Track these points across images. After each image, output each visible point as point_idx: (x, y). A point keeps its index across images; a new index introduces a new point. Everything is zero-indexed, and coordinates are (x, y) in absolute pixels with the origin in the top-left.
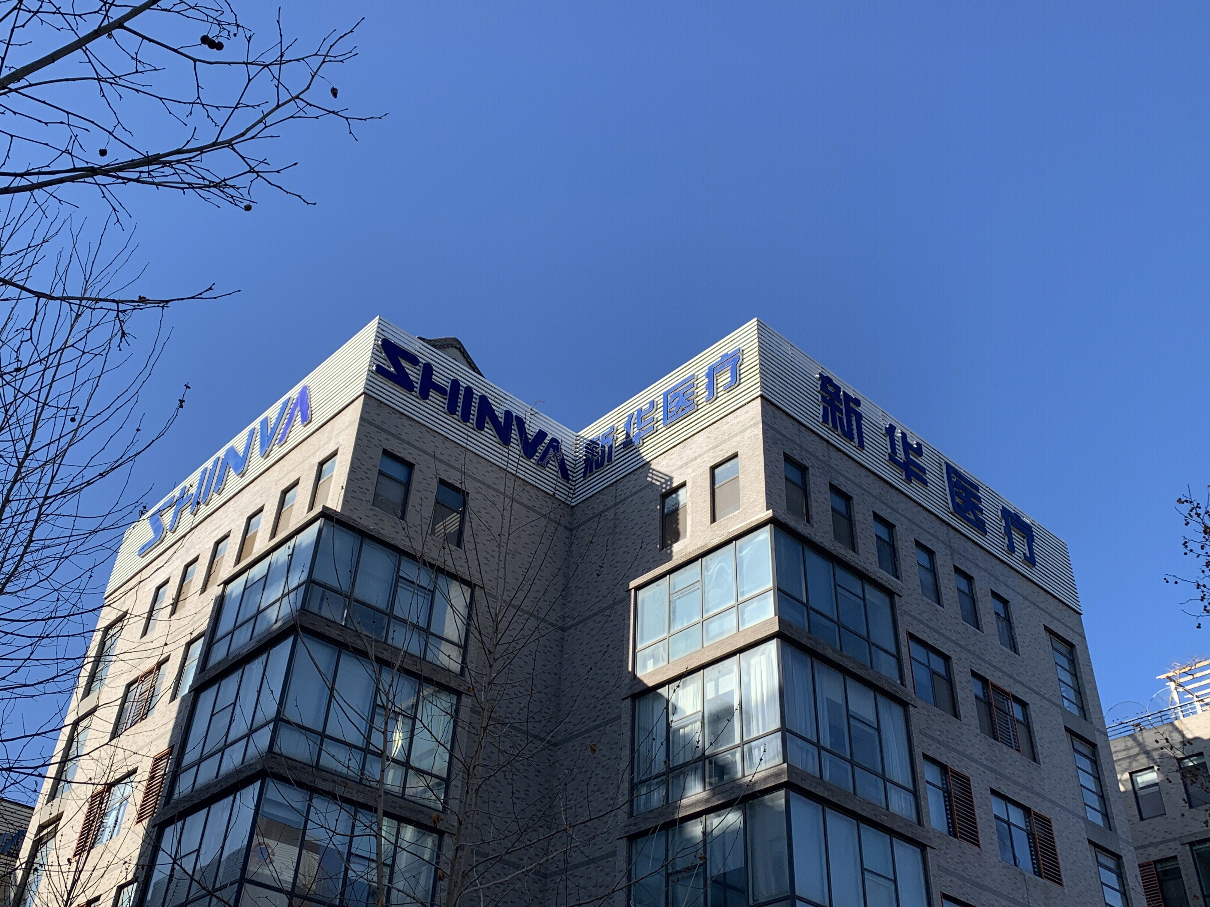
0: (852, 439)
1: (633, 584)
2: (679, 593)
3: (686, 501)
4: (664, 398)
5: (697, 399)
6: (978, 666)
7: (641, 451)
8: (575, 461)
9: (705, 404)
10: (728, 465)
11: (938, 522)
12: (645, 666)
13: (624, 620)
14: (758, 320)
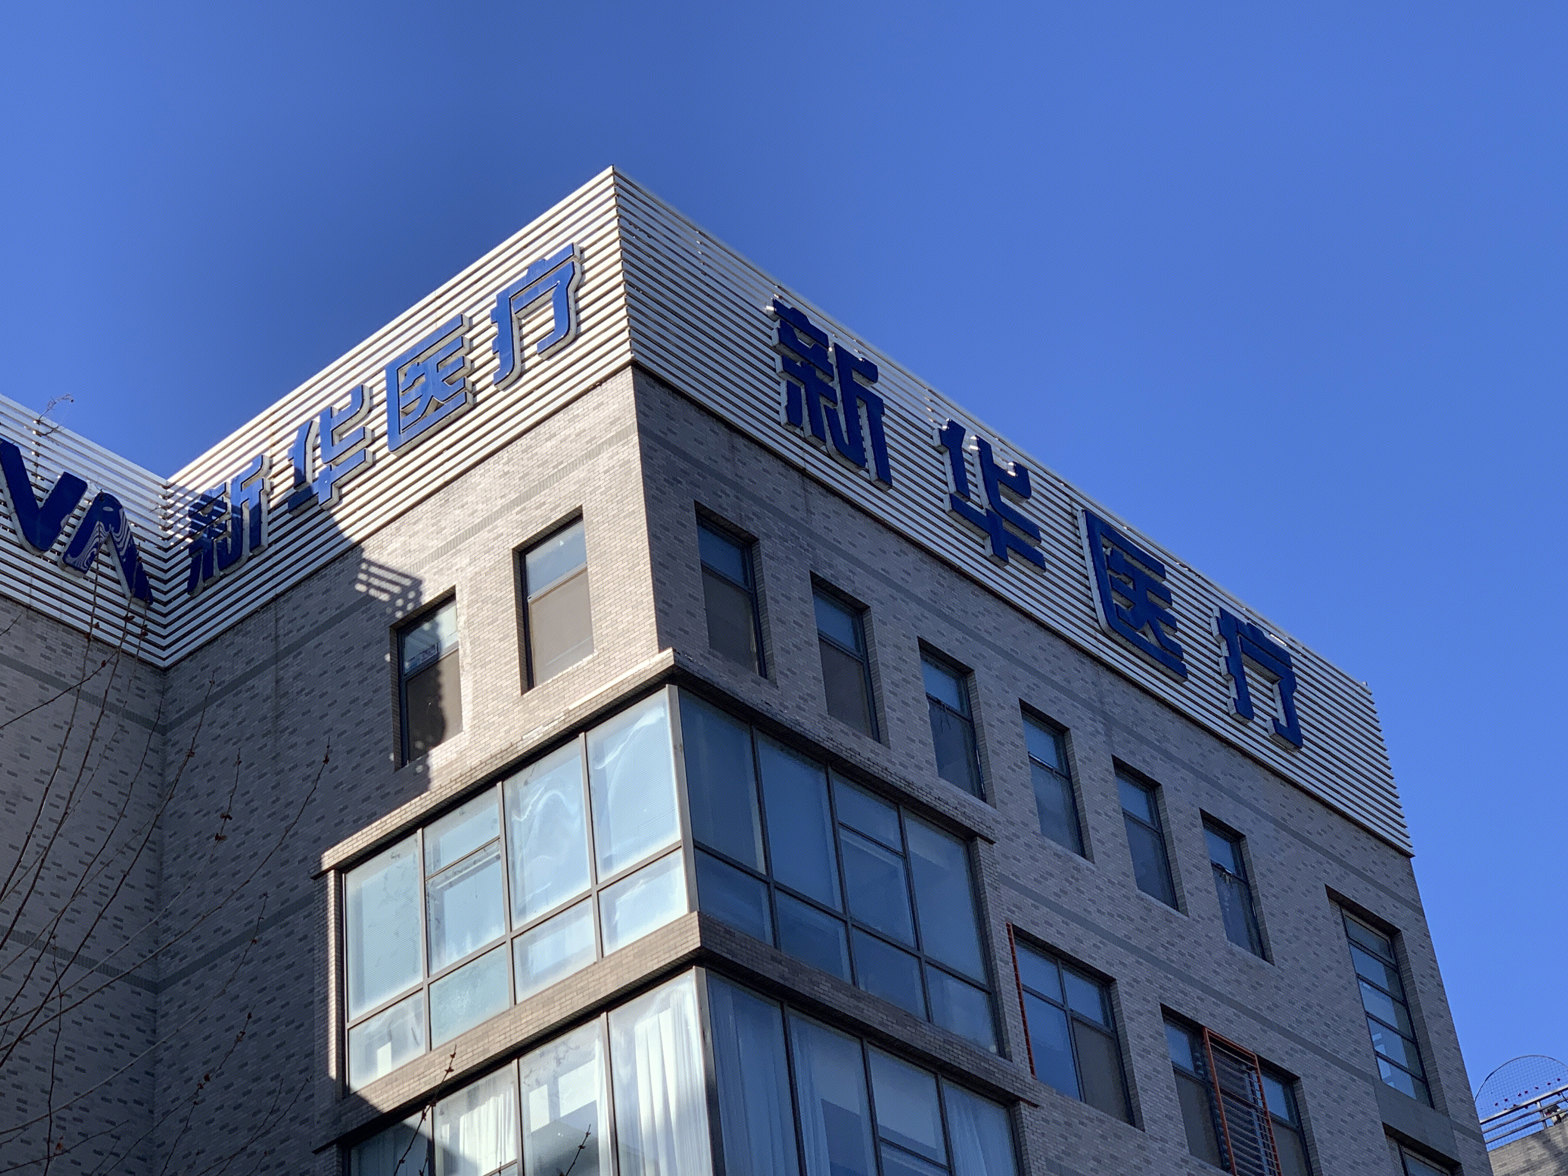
0: (860, 463)
1: (331, 858)
2: (449, 872)
3: (458, 638)
4: (387, 378)
5: (473, 378)
6: (1179, 996)
7: (337, 517)
8: (166, 550)
9: (492, 389)
10: (559, 541)
11: (1072, 657)
12: (370, 1062)
13: (312, 950)
14: (614, 173)
